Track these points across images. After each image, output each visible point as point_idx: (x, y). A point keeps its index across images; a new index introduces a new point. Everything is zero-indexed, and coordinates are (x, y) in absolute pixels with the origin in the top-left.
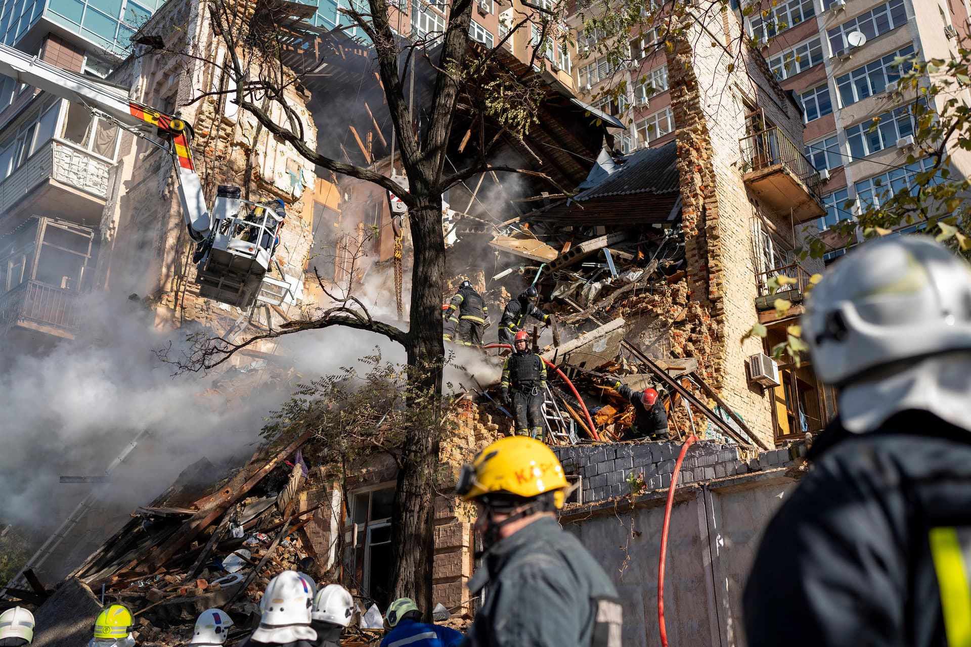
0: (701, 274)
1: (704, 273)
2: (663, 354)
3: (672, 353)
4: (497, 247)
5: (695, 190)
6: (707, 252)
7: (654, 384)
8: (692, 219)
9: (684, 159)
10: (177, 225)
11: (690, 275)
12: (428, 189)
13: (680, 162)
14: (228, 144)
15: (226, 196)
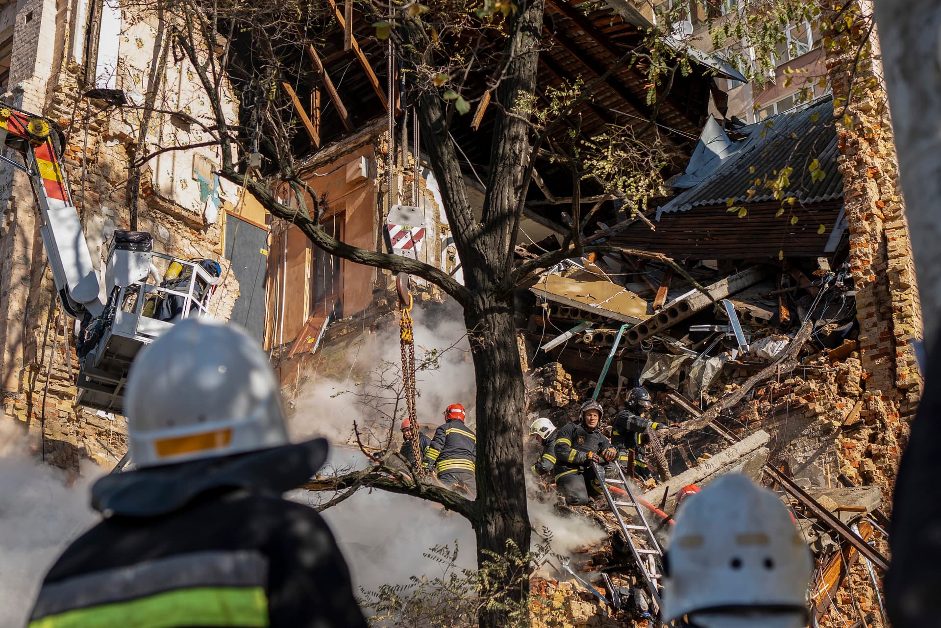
0: (882, 346)
1: (888, 344)
2: (826, 479)
3: (842, 478)
4: (546, 296)
5: (869, 208)
6: (891, 310)
7: (817, 534)
8: (866, 255)
9: (850, 156)
10: (24, 279)
11: (866, 348)
12: (494, 282)
13: (844, 161)
14: (100, 138)
15: (127, 248)
